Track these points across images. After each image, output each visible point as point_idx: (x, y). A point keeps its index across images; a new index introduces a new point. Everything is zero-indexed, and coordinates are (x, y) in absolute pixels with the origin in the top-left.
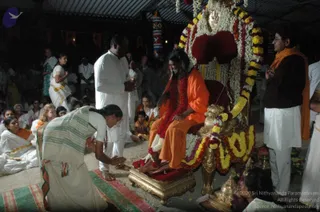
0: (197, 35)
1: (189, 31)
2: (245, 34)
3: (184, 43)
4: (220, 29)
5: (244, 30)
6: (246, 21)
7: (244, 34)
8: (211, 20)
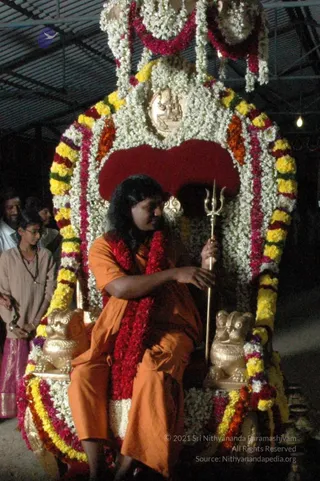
0: (119, 145)
1: (87, 134)
2: (260, 150)
3: (69, 164)
4: (189, 136)
5: (255, 142)
6: (258, 121)
7: (256, 152)
8: (156, 111)
